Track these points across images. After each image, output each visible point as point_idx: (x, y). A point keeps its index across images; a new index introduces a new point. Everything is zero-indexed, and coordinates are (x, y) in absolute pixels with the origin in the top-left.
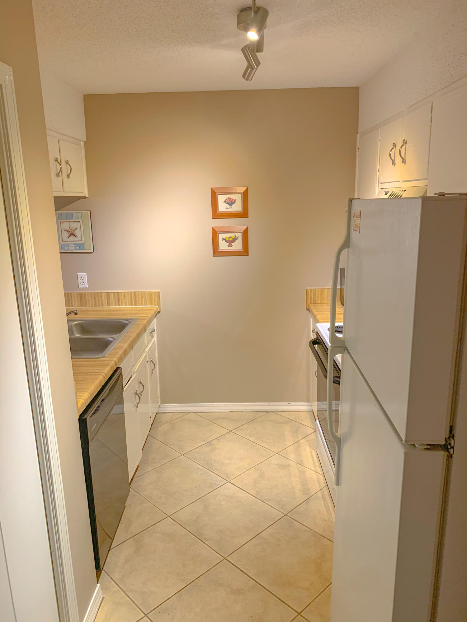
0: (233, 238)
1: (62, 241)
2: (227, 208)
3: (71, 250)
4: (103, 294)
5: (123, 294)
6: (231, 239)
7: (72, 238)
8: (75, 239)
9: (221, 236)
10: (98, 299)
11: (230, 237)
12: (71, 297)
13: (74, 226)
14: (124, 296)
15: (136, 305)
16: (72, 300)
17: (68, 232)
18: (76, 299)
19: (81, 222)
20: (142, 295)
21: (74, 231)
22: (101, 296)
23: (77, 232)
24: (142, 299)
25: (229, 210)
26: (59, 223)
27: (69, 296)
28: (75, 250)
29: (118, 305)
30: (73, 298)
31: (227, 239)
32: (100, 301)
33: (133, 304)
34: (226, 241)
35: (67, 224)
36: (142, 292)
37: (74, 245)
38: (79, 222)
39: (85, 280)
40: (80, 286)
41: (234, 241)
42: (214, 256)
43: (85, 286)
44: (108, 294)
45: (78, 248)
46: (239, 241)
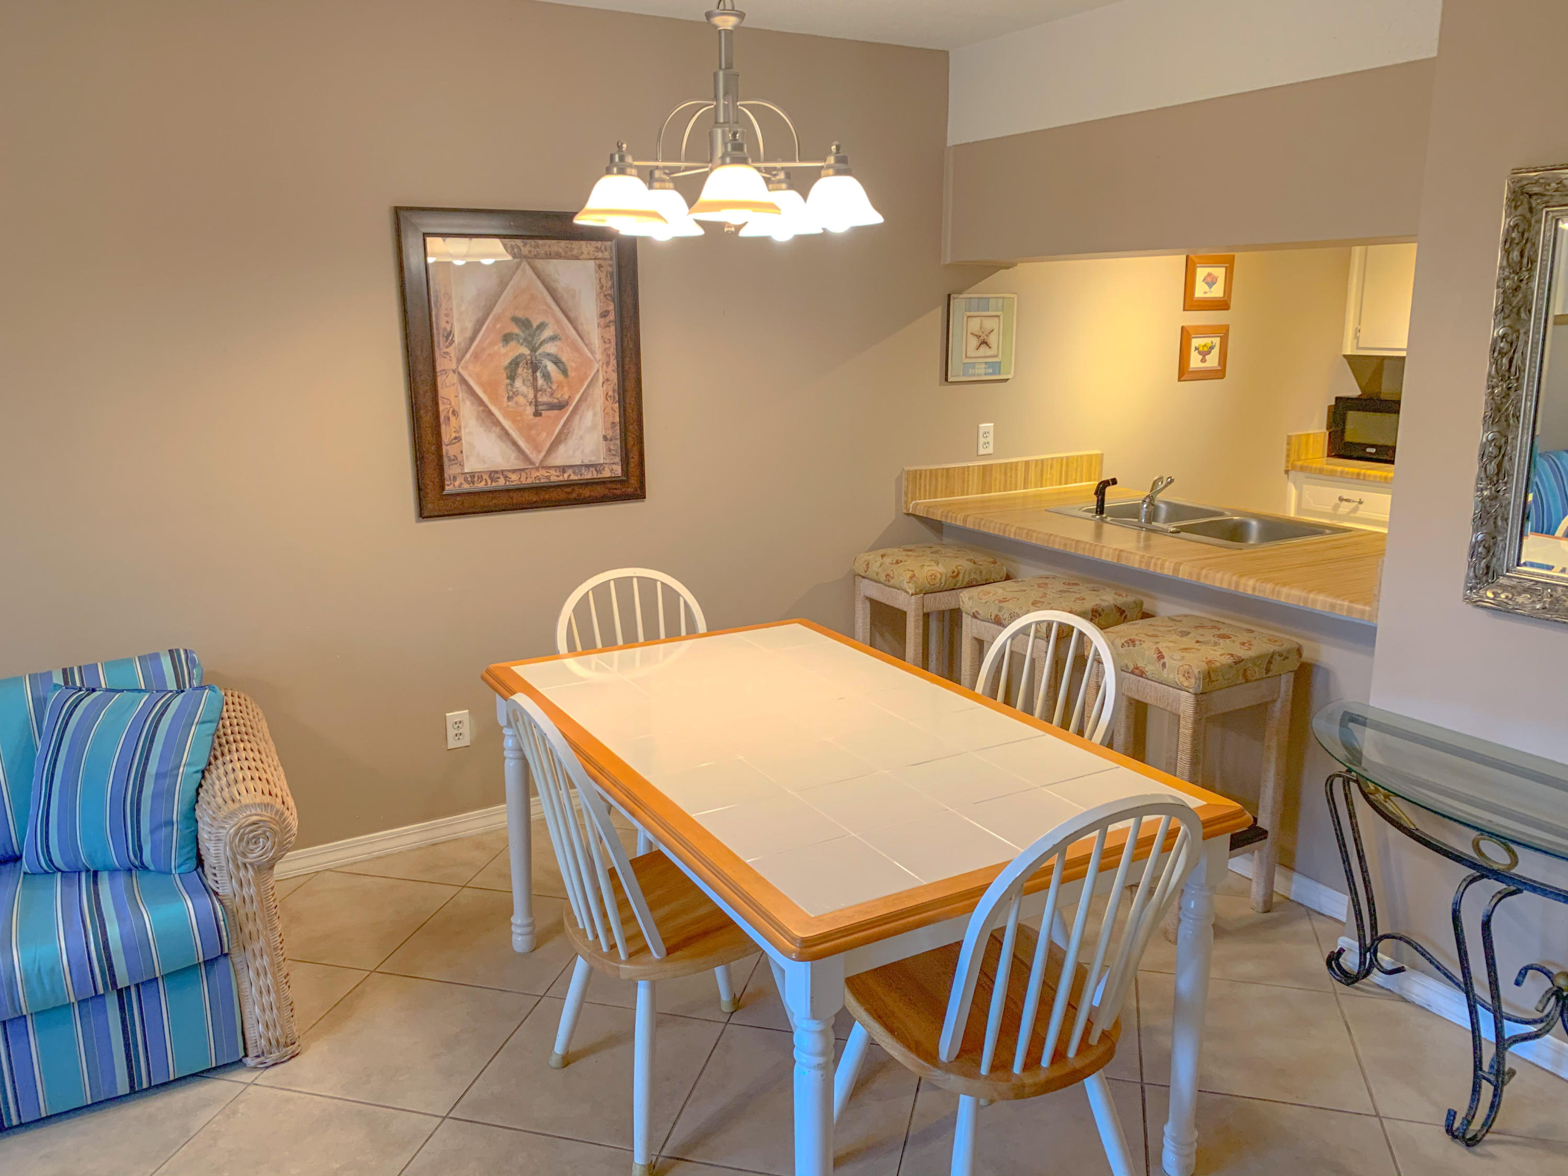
0: (1209, 346)
1: (966, 357)
2: (1205, 293)
3: (979, 375)
4: (1020, 465)
5: (1050, 462)
6: (1206, 349)
7: (983, 350)
8: (990, 352)
9: (1196, 342)
10: (1011, 476)
11: (1205, 345)
12: (969, 475)
13: (989, 324)
14: (1052, 466)
15: (1066, 484)
16: (968, 481)
17: (978, 337)
18: (976, 478)
19: (1002, 317)
20: (1077, 462)
21: (987, 336)
22: (1016, 470)
23: (992, 340)
24: (1076, 469)
25: (1208, 295)
26: (965, 319)
27: (964, 474)
28: (986, 374)
29: (1039, 485)
30: (970, 476)
31: (1201, 349)
32: (1013, 479)
33: (1063, 482)
34: (1200, 353)
35: (978, 320)
36: (1078, 456)
37: (983, 366)
38: (998, 316)
39: (991, 439)
40: (982, 451)
41: (1209, 353)
42: (1179, 380)
43: (990, 450)
44: (1027, 463)
45: (991, 371)
46: (1216, 352)
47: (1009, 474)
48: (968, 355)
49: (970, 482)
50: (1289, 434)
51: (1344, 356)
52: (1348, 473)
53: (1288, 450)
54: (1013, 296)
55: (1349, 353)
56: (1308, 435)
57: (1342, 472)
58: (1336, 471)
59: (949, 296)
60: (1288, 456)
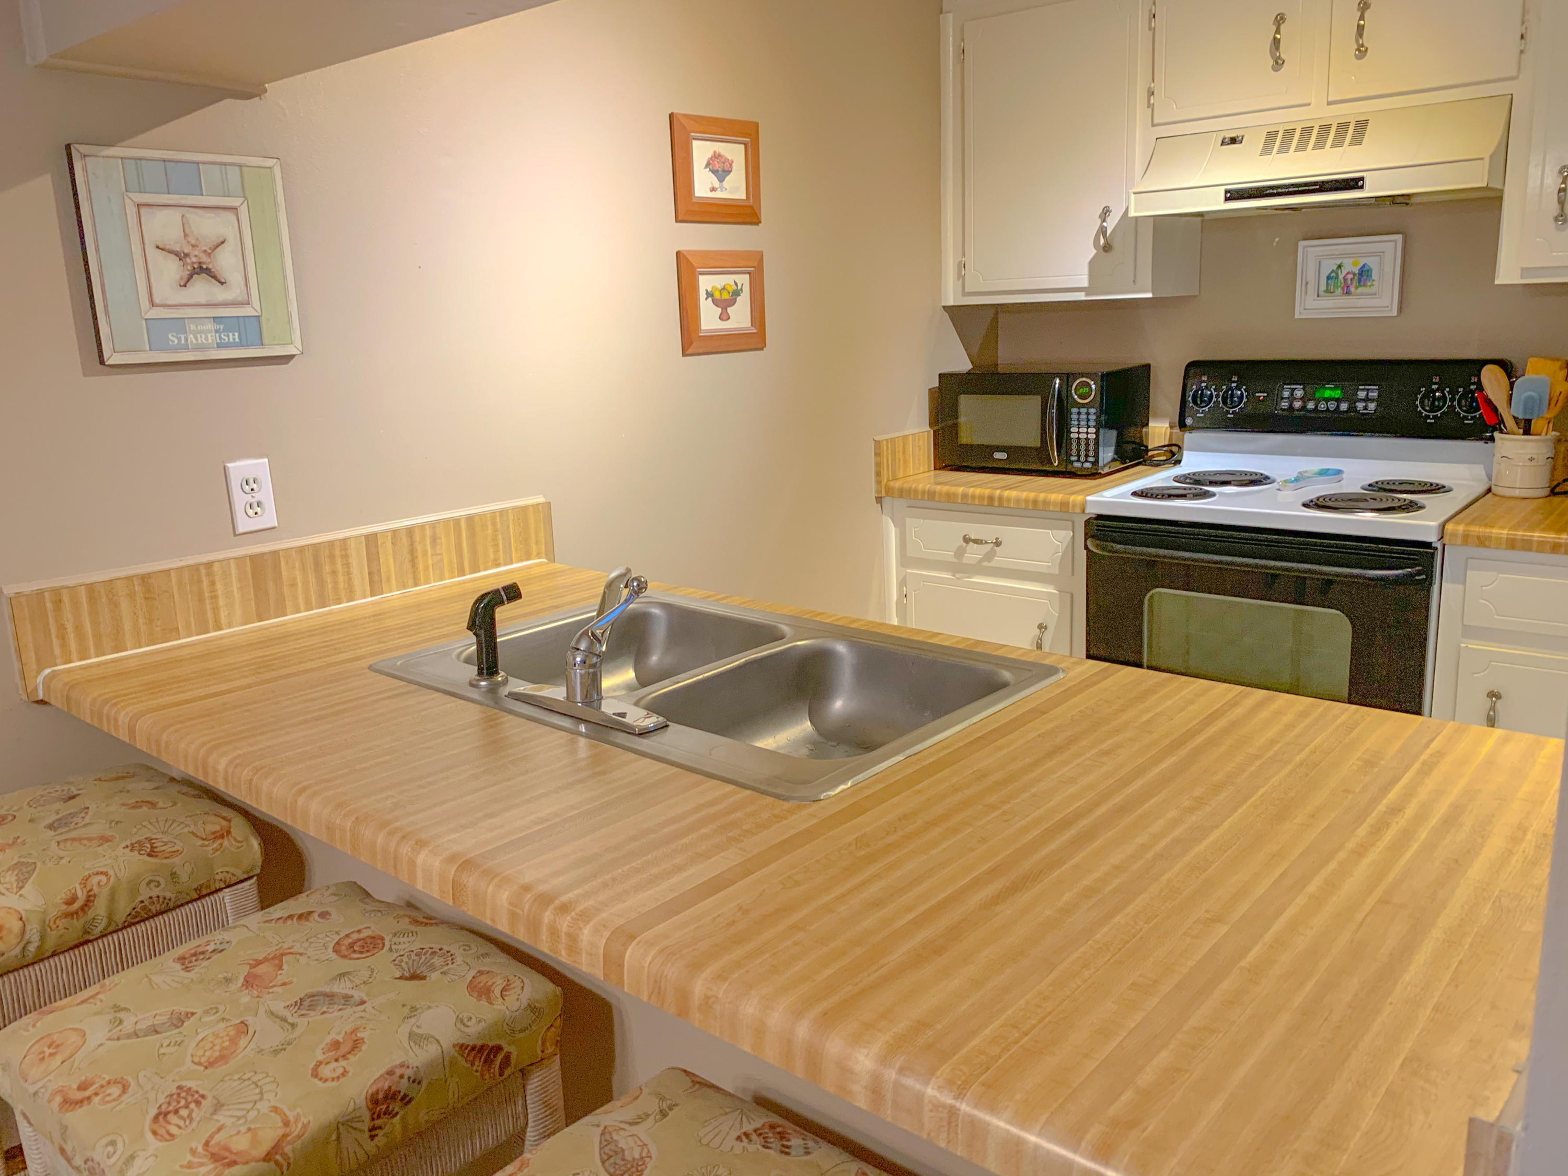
0: (730, 290)
1: (153, 304)
3: (199, 348)
4: (352, 545)
5: (428, 532)
6: (726, 296)
7: (201, 289)
8: (221, 294)
9: (706, 283)
10: (334, 572)
11: (724, 289)
12: (213, 583)
13: (210, 226)
14: (434, 540)
15: (475, 570)
16: (214, 598)
17: (181, 256)
18: (235, 588)
19: (243, 211)
20: (494, 524)
21: (209, 255)
22: (346, 556)
23: (225, 261)
24: (495, 539)
25: (718, 195)
26: (131, 210)
27: (200, 581)
28: (220, 346)
29: (411, 582)
30: (219, 586)
31: (717, 295)
32: (341, 578)
33: (467, 568)
34: (716, 302)
35: (174, 216)
36: (493, 513)
37: (211, 326)
38: (234, 209)
39: (266, 494)
40: (244, 524)
41: (732, 302)
42: (684, 354)
43: (269, 518)
44: (371, 540)
45: (235, 337)
46: (744, 300)
47: (327, 568)
48: (157, 300)
49: (221, 602)
50: (877, 438)
51: (944, 307)
52: (973, 497)
53: (878, 465)
54: (270, 163)
55: (951, 302)
56: (905, 437)
57: (965, 496)
58: (955, 495)
59: (68, 147)
60: (878, 474)
